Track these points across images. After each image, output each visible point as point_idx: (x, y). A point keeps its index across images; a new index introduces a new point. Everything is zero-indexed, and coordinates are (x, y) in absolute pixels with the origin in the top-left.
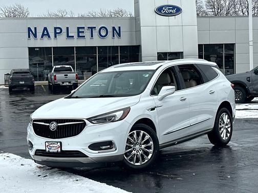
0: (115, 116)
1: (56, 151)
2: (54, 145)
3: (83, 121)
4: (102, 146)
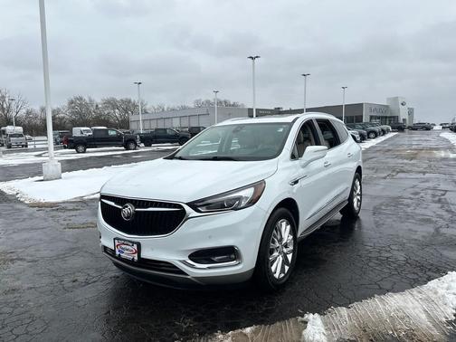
0: (239, 199)
1: (130, 257)
2: (128, 247)
3: (180, 206)
4: (215, 256)
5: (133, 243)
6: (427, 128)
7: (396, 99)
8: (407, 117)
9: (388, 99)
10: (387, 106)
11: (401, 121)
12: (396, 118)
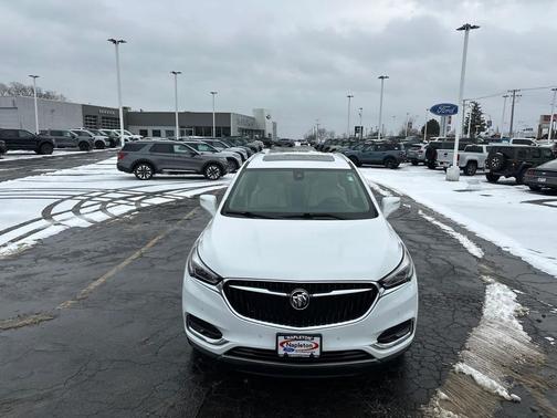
1: (306, 354)
2: (303, 342)
3: (371, 285)
5: (313, 336)
6: (289, 144)
7: (262, 111)
8: (271, 132)
9: (254, 110)
10: (254, 119)
11: (267, 136)
12: (261, 132)
